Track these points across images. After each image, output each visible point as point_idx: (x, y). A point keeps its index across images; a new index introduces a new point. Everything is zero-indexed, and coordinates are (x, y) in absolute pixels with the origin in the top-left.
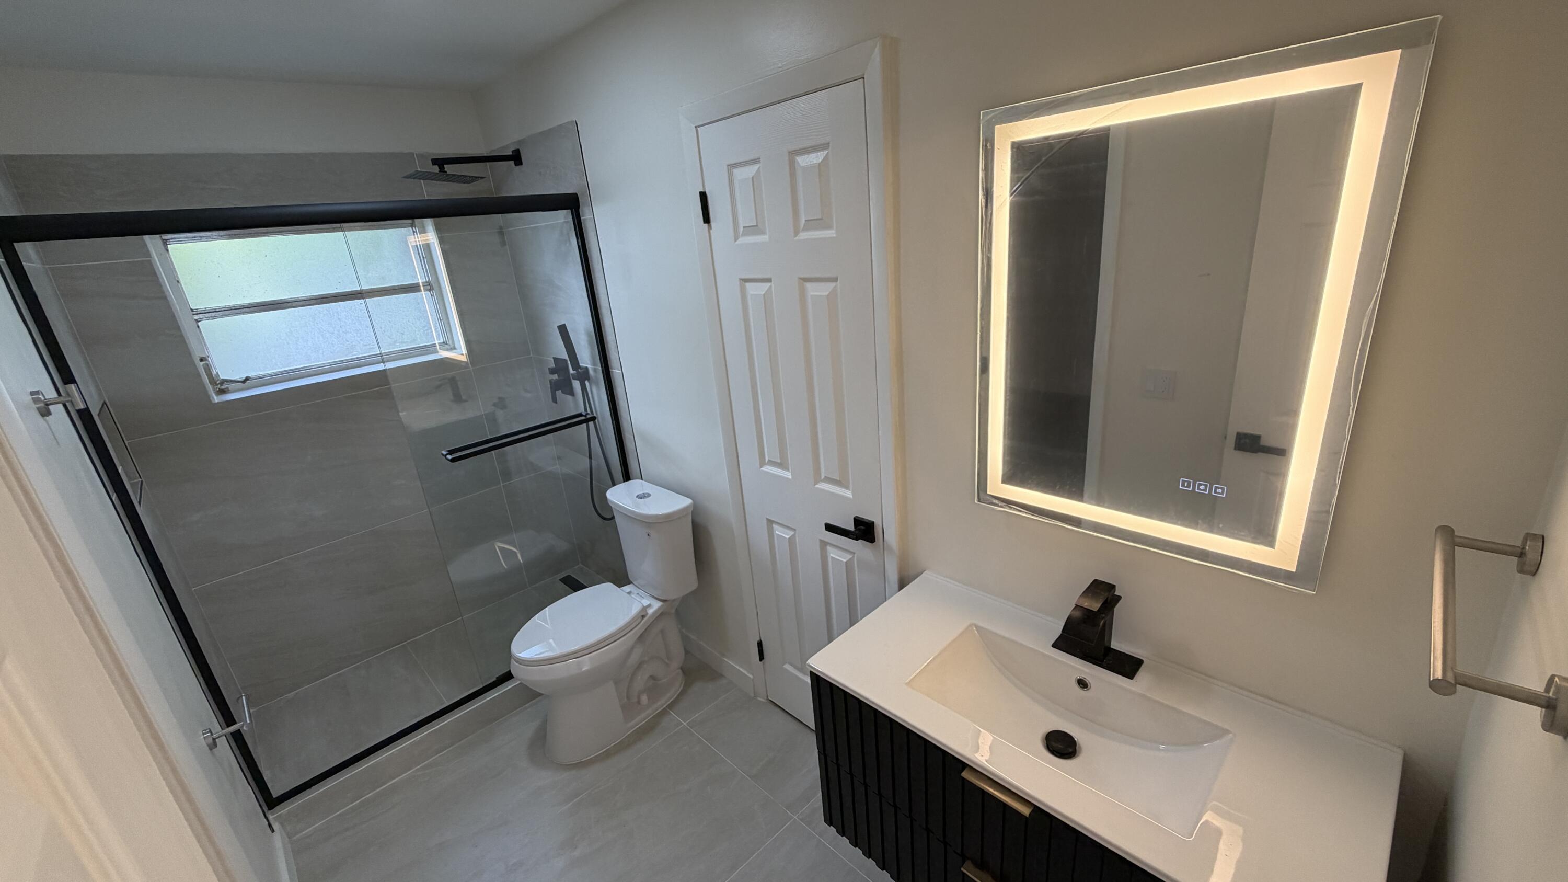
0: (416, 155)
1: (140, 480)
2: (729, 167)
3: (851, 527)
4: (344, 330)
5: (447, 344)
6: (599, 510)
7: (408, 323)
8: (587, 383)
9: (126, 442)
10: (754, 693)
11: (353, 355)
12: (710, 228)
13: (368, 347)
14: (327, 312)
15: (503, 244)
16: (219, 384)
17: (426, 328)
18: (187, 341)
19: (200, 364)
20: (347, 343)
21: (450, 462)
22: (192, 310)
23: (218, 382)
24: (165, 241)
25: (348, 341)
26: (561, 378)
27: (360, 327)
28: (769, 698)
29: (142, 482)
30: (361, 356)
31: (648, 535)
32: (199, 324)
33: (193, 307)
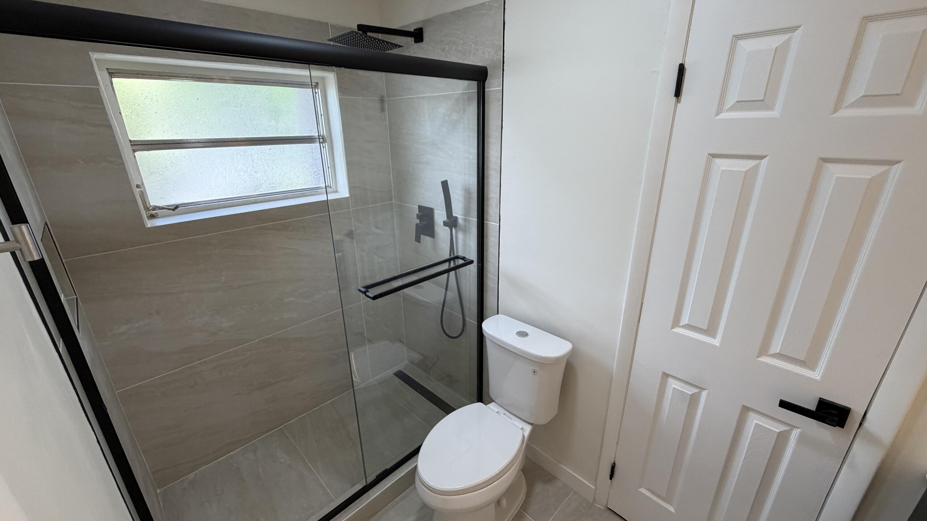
0: (330, 25)
1: (76, 297)
2: (734, 38)
3: (812, 406)
4: (255, 170)
5: (331, 188)
6: (445, 329)
7: (303, 168)
8: (454, 230)
9: (64, 261)
10: (594, 500)
11: (260, 192)
12: (678, 101)
13: (272, 185)
14: (244, 154)
15: (383, 109)
16: (151, 210)
17: (316, 173)
18: (127, 168)
19: (137, 190)
20: (256, 181)
21: (372, 300)
22: (130, 140)
23: (151, 208)
24: (111, 74)
25: (257, 180)
26: (424, 223)
27: (267, 169)
28: (608, 506)
29: (77, 298)
30: (266, 192)
31: (534, 372)
32: (136, 153)
33: (131, 138)
